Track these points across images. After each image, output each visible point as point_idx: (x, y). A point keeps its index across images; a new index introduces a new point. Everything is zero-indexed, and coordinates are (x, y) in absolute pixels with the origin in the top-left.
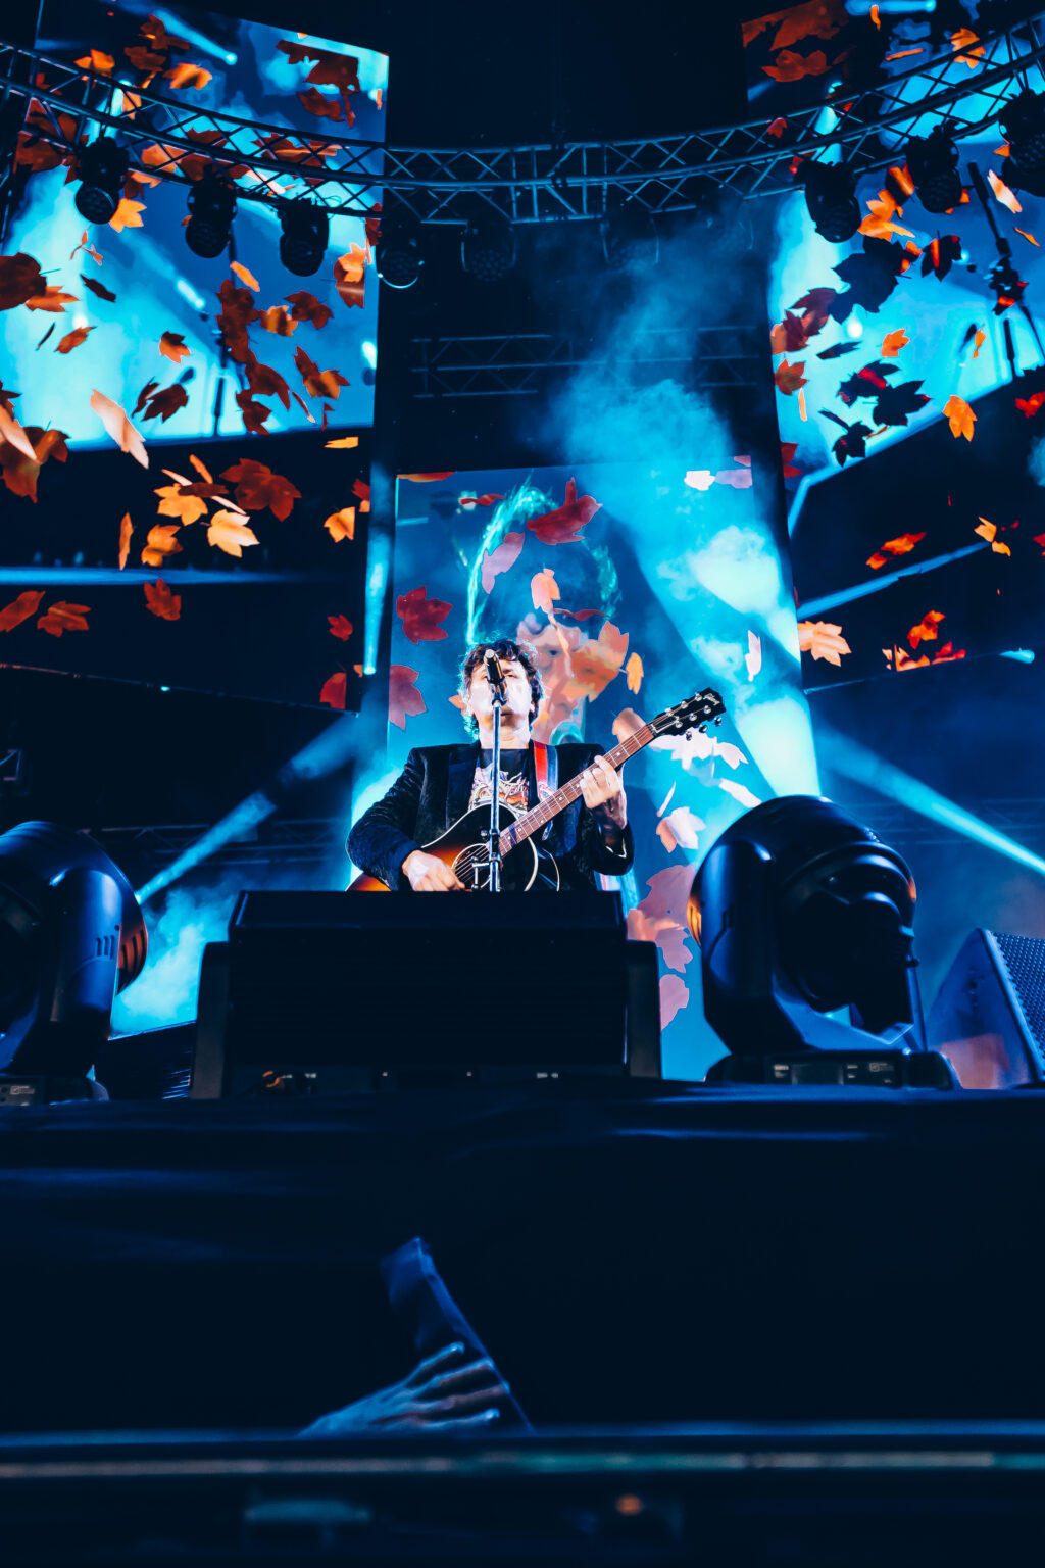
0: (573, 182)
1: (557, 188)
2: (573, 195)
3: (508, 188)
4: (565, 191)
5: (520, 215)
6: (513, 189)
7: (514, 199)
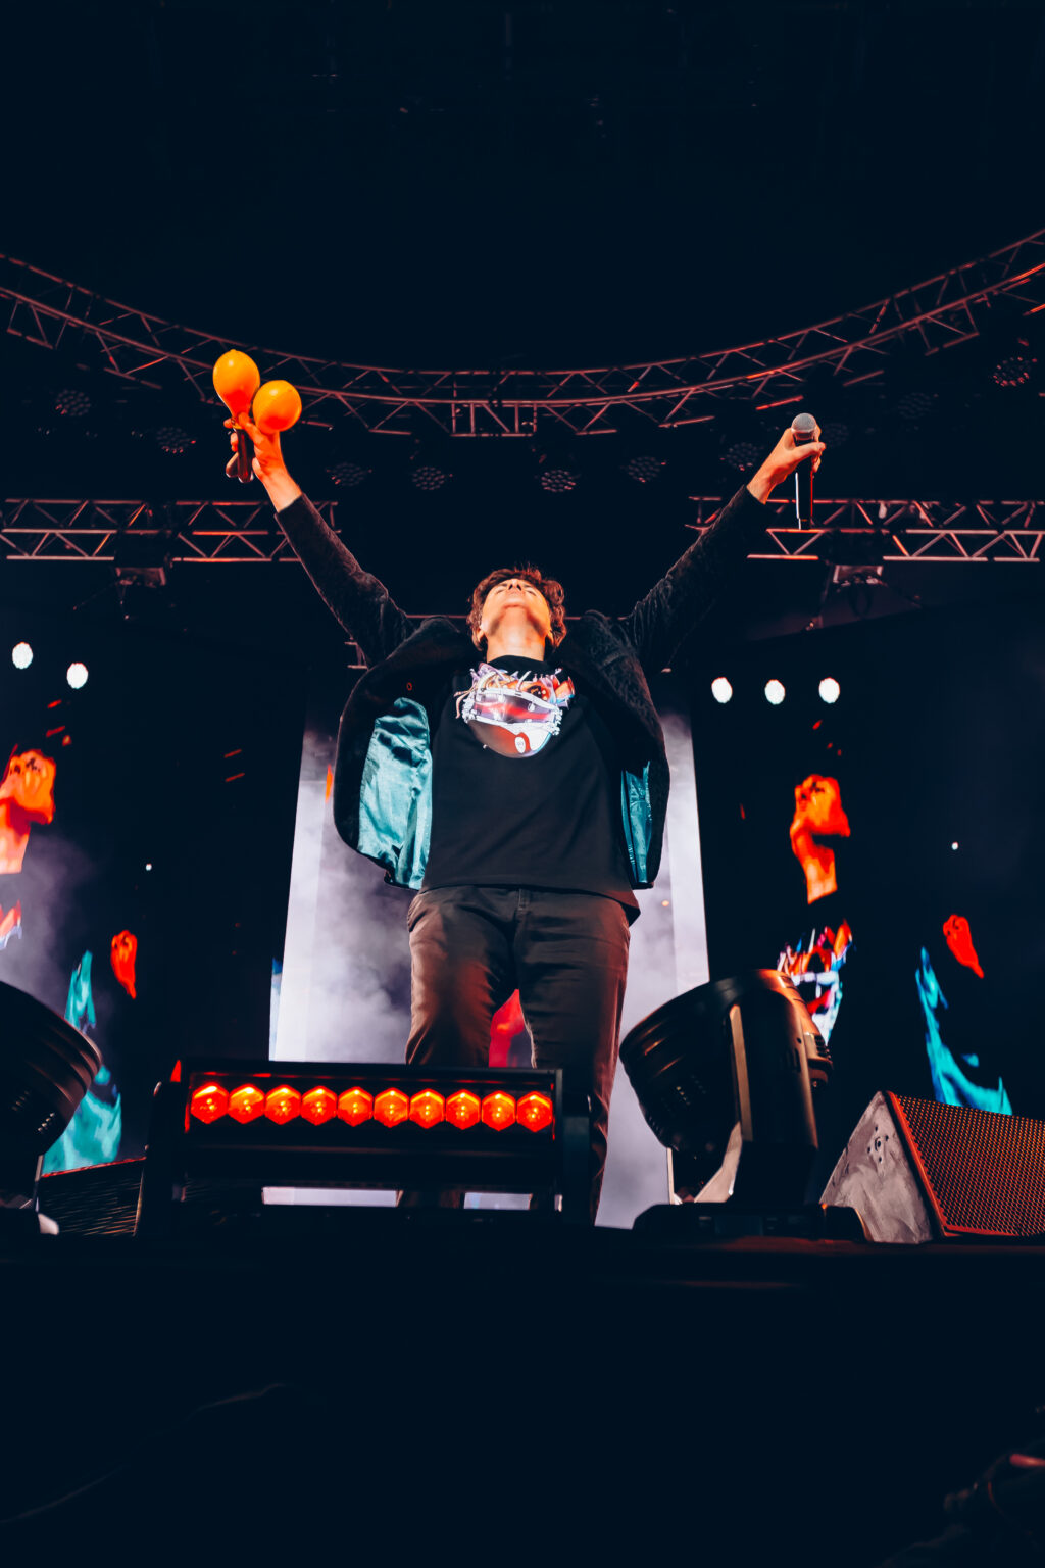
0: (507, 403)
1: (492, 407)
2: (507, 415)
3: (450, 405)
4: (499, 410)
5: (459, 430)
6: (453, 406)
7: (453, 415)
